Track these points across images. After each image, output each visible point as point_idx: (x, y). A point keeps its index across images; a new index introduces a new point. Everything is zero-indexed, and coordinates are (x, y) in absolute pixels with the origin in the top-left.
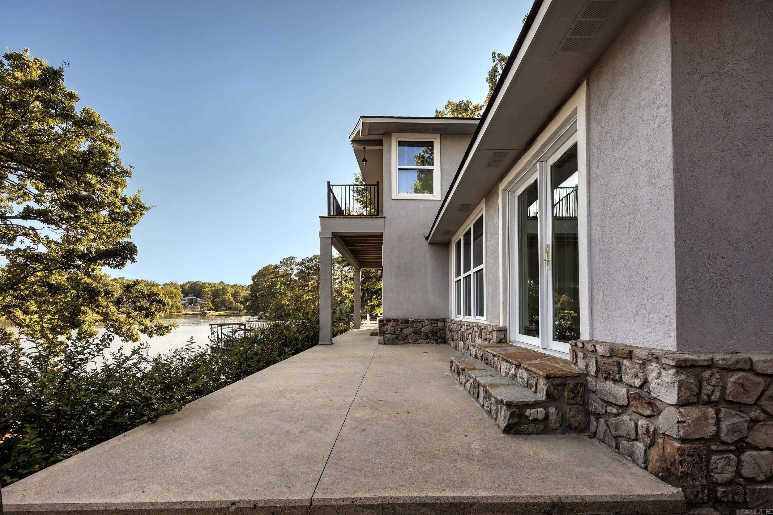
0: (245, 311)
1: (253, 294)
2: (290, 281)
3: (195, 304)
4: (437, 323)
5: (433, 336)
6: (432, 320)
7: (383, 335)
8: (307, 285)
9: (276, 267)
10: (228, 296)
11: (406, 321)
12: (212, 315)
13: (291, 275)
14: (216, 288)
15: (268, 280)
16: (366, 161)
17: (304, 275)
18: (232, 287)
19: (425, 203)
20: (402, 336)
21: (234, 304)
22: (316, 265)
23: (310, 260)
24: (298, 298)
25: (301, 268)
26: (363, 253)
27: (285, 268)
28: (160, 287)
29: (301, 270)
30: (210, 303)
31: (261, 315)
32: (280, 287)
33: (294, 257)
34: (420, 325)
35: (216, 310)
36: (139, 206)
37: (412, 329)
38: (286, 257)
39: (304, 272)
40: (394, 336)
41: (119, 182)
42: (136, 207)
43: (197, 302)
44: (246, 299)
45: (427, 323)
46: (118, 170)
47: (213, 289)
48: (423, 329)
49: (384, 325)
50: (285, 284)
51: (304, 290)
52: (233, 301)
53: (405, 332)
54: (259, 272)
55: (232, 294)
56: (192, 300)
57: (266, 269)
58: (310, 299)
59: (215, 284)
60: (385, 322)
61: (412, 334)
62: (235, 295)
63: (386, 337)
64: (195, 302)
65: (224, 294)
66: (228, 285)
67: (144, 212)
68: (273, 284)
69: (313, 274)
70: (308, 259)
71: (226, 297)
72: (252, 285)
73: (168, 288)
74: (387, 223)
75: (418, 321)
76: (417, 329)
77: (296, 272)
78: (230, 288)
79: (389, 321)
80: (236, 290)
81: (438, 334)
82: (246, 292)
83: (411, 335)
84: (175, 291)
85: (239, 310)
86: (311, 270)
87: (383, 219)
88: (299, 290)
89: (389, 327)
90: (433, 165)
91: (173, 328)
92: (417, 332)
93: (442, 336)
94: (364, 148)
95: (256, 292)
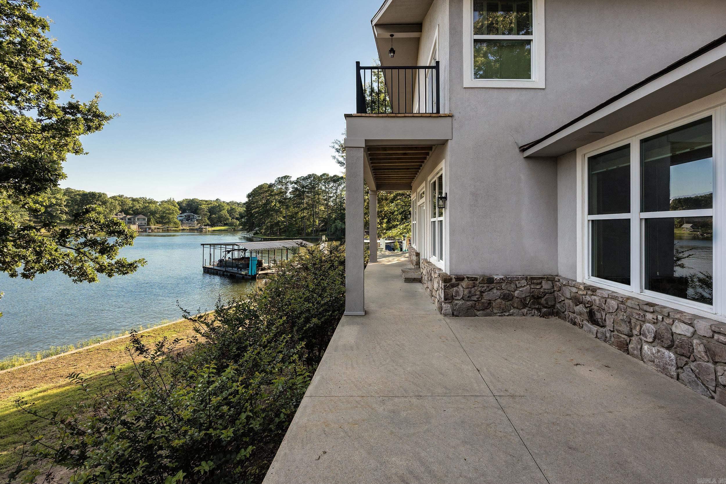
0: (241, 227)
1: (248, 211)
2: (285, 199)
3: (192, 220)
4: (541, 283)
5: (533, 303)
6: (532, 278)
7: (450, 301)
8: (303, 203)
9: (271, 186)
10: (224, 213)
11: (490, 280)
12: (209, 231)
13: (286, 193)
14: (212, 205)
15: (263, 197)
16: (394, 53)
17: (299, 194)
18: (228, 204)
19: (518, 92)
20: (483, 303)
21: (230, 220)
22: (311, 183)
23: (305, 179)
24: (293, 216)
25: (296, 186)
26: (388, 172)
27: (279, 187)
28: (158, 204)
29: (296, 189)
30: (207, 219)
31: (257, 231)
32: (275, 205)
33: (289, 176)
34: (513, 286)
35: (212, 225)
36: (97, 115)
37: (499, 293)
38: (281, 176)
39: (299, 190)
40: (469, 303)
41: (57, 80)
42: (93, 116)
43: (194, 218)
44: (242, 216)
45: (524, 282)
46: (57, 64)
47: (210, 206)
48: (517, 292)
49: (453, 286)
50: (280, 202)
51: (299, 207)
52: (229, 217)
53: (487, 297)
54: (254, 190)
55: (228, 211)
56: (189, 216)
57: (261, 187)
58: (305, 216)
59: (212, 201)
60: (454, 281)
61: (499, 300)
62: (231, 212)
63: (457, 304)
64: (192, 218)
65: (221, 211)
66: (224, 202)
67: (104, 122)
68: (268, 202)
69: (308, 192)
70: (302, 178)
71: (222, 213)
72: (247, 203)
73: (166, 205)
74: (456, 125)
75: (509, 280)
76: (507, 292)
77: (291, 190)
78: (226, 205)
79: (460, 279)
80: (232, 207)
81: (543, 301)
82: (242, 209)
83: (497, 301)
84: (172, 207)
85: (235, 226)
86: (306, 189)
87: (450, 119)
88: (294, 207)
89: (462, 289)
90: (531, 33)
91: (139, 265)
92: (507, 297)
93: (550, 303)
94: (392, 35)
95: (251, 210)
